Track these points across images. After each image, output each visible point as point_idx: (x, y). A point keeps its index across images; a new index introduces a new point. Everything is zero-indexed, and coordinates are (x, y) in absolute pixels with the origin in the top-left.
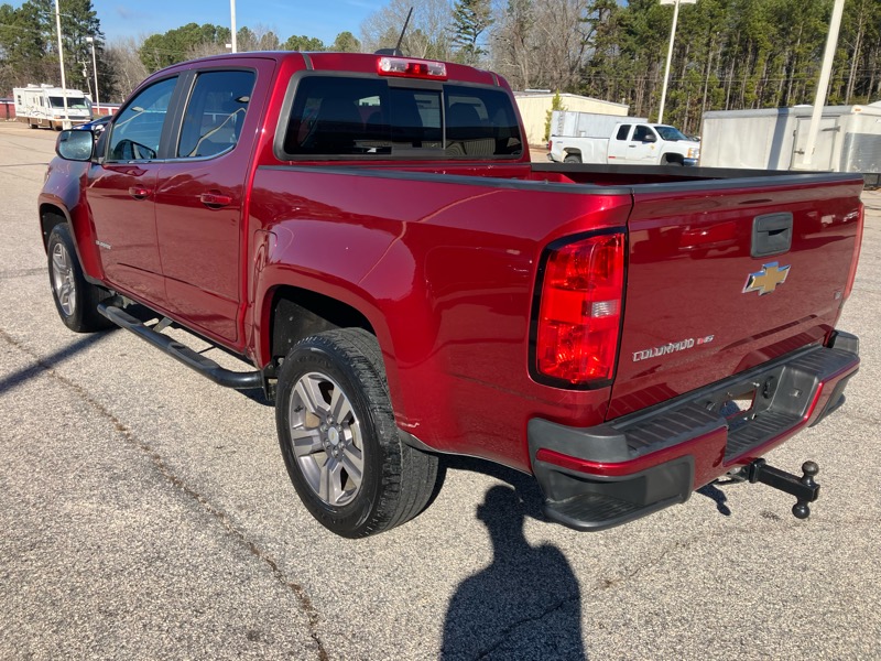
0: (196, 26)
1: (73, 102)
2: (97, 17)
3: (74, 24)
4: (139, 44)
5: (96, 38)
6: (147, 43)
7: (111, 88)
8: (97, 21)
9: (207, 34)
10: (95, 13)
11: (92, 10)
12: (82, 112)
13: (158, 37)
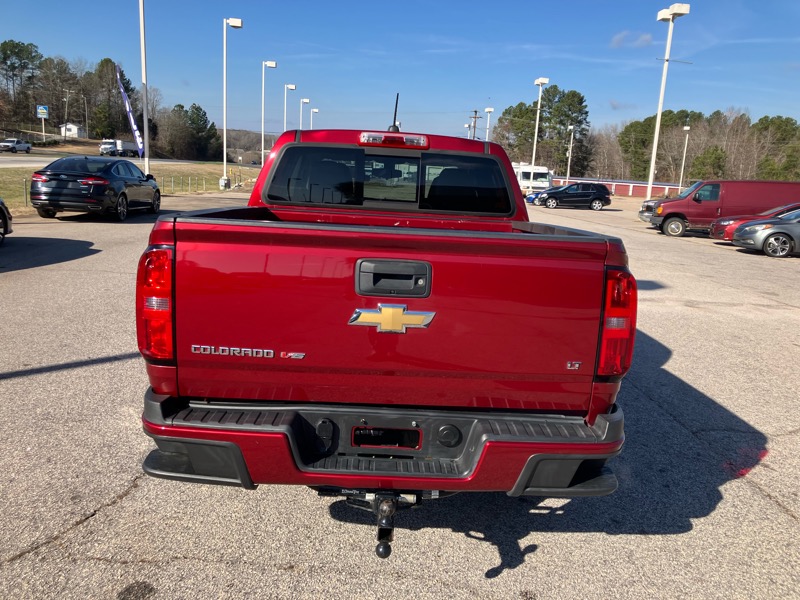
0: (671, 112)
1: (538, 176)
2: (587, 109)
3: (568, 116)
4: (620, 129)
5: (583, 126)
6: (627, 128)
7: (588, 165)
8: (587, 113)
9: (680, 118)
10: (586, 106)
11: (584, 104)
12: (544, 184)
13: (637, 123)
